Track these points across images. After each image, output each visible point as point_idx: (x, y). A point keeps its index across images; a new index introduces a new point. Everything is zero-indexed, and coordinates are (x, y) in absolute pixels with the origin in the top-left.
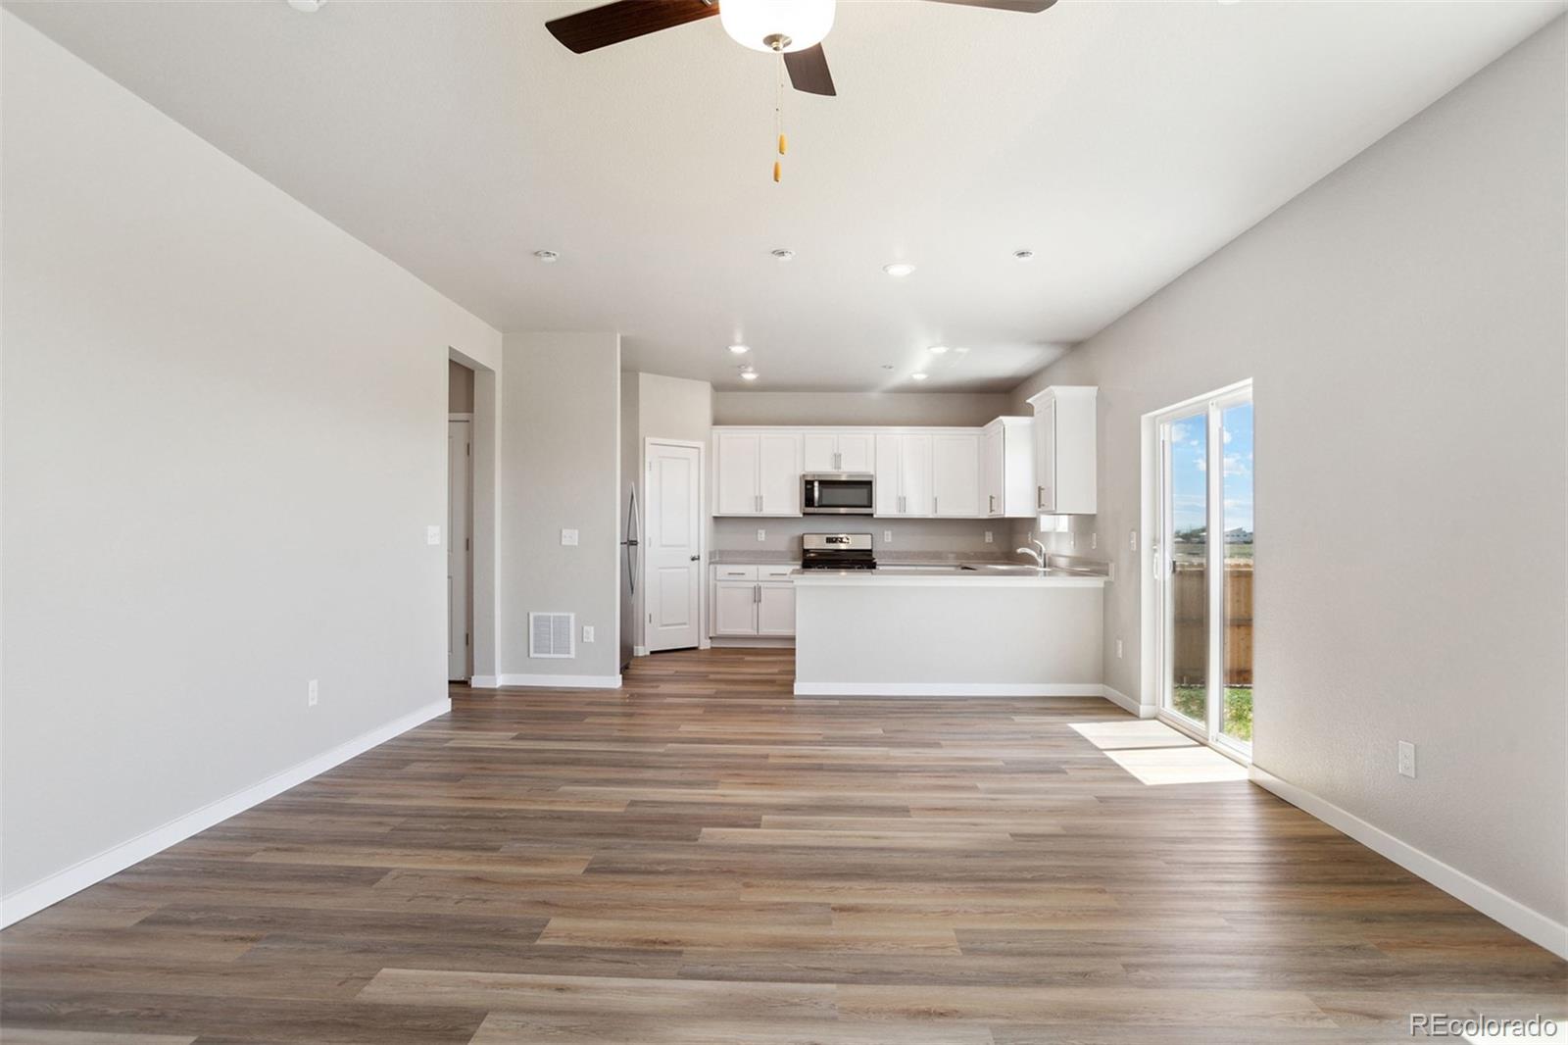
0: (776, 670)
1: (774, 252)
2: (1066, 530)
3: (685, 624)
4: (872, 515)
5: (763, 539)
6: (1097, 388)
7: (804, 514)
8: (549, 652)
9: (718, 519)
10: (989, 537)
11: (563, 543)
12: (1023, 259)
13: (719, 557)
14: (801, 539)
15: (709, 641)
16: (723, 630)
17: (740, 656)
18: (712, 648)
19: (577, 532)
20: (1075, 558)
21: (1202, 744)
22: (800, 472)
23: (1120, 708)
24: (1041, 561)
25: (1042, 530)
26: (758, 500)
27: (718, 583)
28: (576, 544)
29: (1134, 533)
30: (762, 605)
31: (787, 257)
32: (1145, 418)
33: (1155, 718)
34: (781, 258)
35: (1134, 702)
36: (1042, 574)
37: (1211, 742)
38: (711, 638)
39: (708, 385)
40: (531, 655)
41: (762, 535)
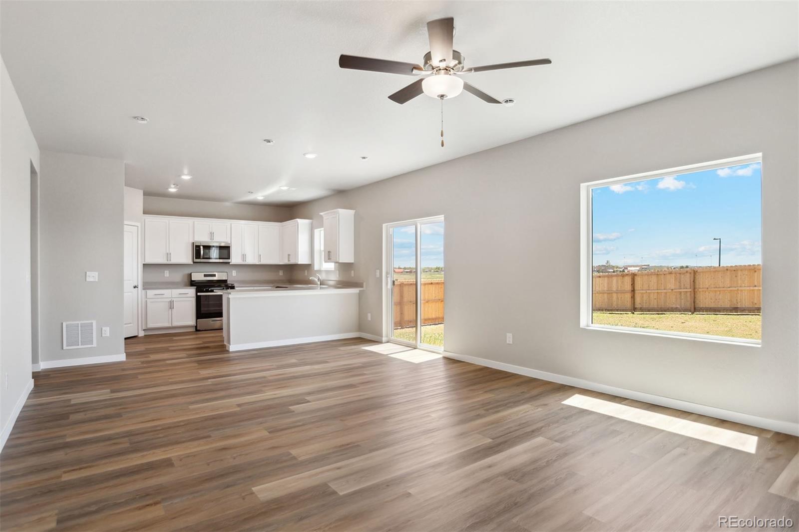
0: (201, 342)
1: (265, 140)
2: (333, 269)
3: (130, 323)
4: (229, 263)
5: (168, 276)
6: (355, 211)
7: (194, 262)
8: (78, 345)
9: (145, 266)
10: (281, 273)
11: (87, 280)
12: (364, 160)
13: (147, 286)
14: (190, 275)
15: (143, 332)
16: (150, 325)
17: (171, 338)
18: (145, 335)
19: (97, 273)
20: (338, 281)
21: (415, 348)
22: (191, 241)
23: (371, 340)
24: (319, 283)
25: (315, 269)
26: (168, 255)
27: (148, 300)
28: (97, 280)
29: (378, 271)
30: (174, 310)
31: (271, 143)
32: (384, 225)
33: (388, 342)
34: (269, 144)
35: (379, 337)
36: (319, 288)
37: (418, 347)
38: (144, 330)
39: (141, 192)
40: (65, 347)
41: (167, 273)
